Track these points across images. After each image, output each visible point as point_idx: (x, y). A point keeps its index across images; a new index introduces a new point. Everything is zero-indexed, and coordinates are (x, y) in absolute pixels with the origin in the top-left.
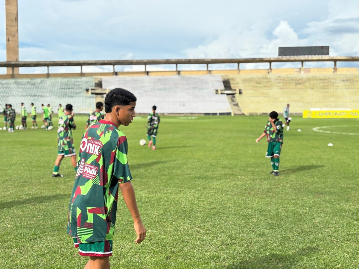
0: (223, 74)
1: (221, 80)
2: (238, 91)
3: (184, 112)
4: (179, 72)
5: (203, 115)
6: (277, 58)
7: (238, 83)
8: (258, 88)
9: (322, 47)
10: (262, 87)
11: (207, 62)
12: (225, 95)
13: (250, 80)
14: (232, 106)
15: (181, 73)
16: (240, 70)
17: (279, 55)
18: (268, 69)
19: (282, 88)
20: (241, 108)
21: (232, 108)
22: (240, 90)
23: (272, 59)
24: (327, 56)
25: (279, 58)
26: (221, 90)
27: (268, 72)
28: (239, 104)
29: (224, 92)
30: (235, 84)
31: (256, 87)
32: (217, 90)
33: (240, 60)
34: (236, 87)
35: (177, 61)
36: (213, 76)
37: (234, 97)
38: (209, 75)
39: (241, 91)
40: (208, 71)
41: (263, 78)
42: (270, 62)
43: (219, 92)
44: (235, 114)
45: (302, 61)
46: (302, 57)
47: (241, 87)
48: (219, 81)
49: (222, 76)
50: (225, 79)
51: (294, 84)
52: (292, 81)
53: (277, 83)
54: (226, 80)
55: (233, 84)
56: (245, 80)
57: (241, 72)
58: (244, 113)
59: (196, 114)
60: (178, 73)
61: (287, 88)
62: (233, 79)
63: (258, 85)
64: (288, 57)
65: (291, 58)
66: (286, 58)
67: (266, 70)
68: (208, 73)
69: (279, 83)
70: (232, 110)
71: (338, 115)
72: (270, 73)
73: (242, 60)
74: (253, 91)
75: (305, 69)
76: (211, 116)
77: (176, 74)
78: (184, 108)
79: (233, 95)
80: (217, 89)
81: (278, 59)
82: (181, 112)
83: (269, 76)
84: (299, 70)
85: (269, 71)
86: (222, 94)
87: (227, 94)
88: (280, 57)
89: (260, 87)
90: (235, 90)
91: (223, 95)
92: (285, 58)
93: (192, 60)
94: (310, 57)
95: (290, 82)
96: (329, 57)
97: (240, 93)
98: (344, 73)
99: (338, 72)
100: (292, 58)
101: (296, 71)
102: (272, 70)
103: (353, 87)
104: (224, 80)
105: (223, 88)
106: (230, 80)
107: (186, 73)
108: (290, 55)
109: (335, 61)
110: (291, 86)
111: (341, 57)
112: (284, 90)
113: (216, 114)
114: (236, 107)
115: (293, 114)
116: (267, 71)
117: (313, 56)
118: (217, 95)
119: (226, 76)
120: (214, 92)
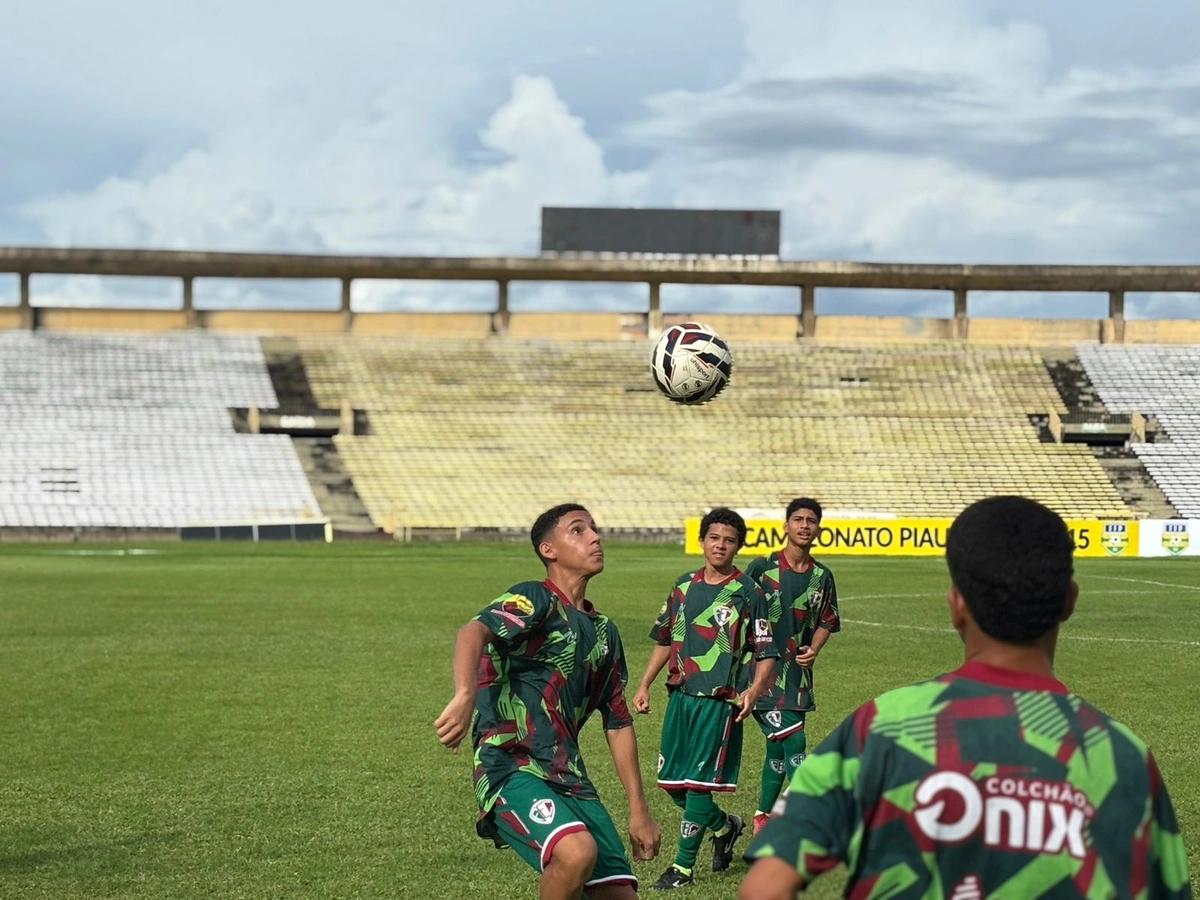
0: (268, 333)
1: (259, 358)
2: (347, 420)
3: (71, 522)
4: (36, 317)
5: (176, 538)
6: (535, 260)
7: (345, 379)
8: (446, 407)
9: (748, 217)
10: (467, 400)
11: (187, 268)
12: (285, 439)
13: (408, 365)
14: (323, 492)
15: (50, 319)
16: (352, 316)
17: (547, 244)
18: (492, 314)
19: (562, 409)
20: (371, 507)
21: (320, 501)
22: (357, 413)
23: (511, 265)
24: (772, 258)
25: (547, 261)
26: (261, 412)
27: (493, 329)
28: (360, 486)
29: (273, 421)
30: (331, 381)
31: (436, 399)
32: (240, 413)
33: (357, 264)
34: (337, 396)
35: (28, 254)
36: (219, 340)
37: (331, 448)
38: (194, 336)
39: (362, 418)
40: (191, 315)
41: (467, 357)
42: (502, 275)
43: (254, 421)
44: (337, 534)
45: (655, 279)
46: (654, 261)
47: (364, 396)
48: (248, 368)
49: (262, 340)
50: (277, 355)
51: (620, 389)
52: (610, 376)
53: (538, 382)
54: (286, 359)
55: (320, 381)
56: (382, 366)
57: (359, 322)
58: (388, 530)
59: (139, 529)
60: (29, 317)
61: (585, 408)
62: (320, 359)
63: (444, 389)
64: (587, 259)
65: (601, 261)
66: (578, 260)
67: (480, 314)
68: (189, 325)
69: (550, 381)
70: (325, 513)
71: (847, 541)
72: (502, 332)
73: (367, 263)
74: (421, 420)
75: (664, 315)
76: (217, 544)
77: (22, 327)
78: (73, 499)
79: (324, 441)
80: (240, 404)
81: (540, 266)
82: (57, 522)
83: (494, 346)
84: (640, 320)
85: (499, 320)
86: (265, 430)
87: (295, 433)
88: (551, 255)
89: (455, 399)
90: (336, 413)
91: (272, 438)
92: (571, 261)
93: (107, 256)
94: (690, 263)
95: (600, 376)
96: (780, 262)
97: (361, 427)
98: (848, 341)
99: (821, 338)
100: (608, 260)
101: (626, 328)
102: (515, 321)
103: (892, 406)
104: (273, 361)
105: (272, 402)
106: (307, 361)
107: (76, 318)
108: (598, 248)
109: (807, 283)
110: (607, 400)
111: (835, 265)
112: (571, 418)
113: (243, 532)
114: (340, 501)
115: (622, 531)
116: (487, 321)
117: (707, 257)
118: (239, 438)
119: (287, 339)
120: (227, 420)
